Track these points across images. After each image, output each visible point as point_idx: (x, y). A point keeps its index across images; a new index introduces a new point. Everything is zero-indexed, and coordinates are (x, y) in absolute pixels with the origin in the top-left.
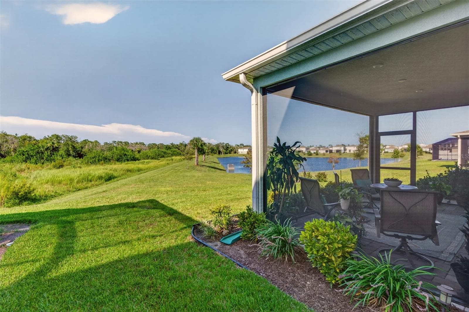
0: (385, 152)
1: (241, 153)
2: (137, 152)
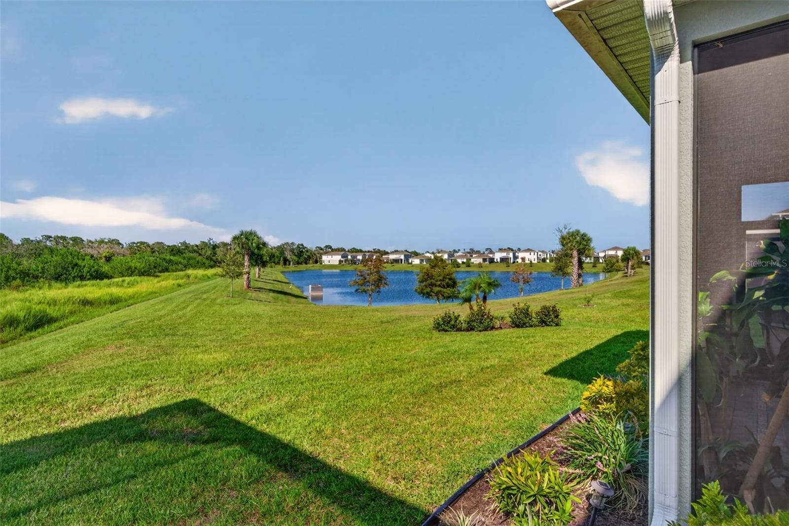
1: (326, 263)
2: (104, 259)
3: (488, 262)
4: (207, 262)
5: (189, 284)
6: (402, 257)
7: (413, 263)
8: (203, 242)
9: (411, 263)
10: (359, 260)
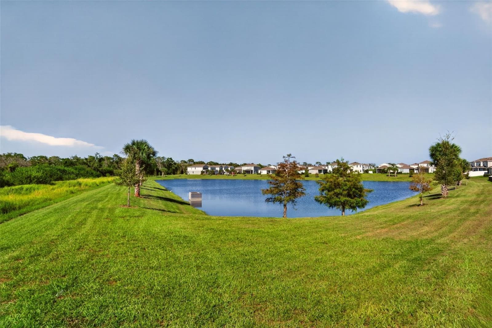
0: (398, 173)
1: (191, 173)
2: (9, 169)
3: (322, 173)
4: (94, 172)
5: (81, 191)
6: (253, 168)
7: (262, 174)
8: (91, 156)
9: (260, 174)
10: (217, 171)
